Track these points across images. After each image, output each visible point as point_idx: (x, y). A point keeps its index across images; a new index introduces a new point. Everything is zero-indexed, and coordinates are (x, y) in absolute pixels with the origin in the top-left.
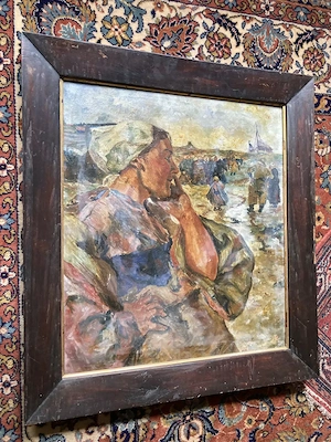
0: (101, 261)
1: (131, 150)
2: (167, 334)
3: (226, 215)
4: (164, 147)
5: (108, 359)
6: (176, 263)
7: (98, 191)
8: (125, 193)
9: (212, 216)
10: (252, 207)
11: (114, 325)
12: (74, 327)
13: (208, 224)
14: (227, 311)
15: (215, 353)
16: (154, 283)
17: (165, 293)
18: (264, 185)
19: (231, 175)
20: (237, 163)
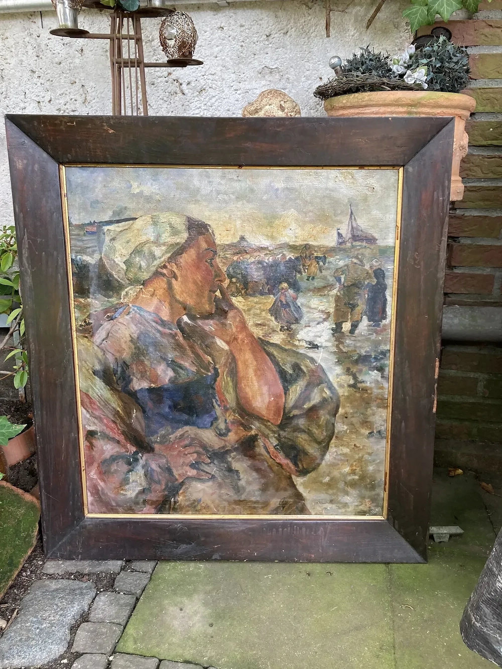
0: (123, 394)
1: (158, 252)
2: (210, 483)
3: (299, 337)
4: (204, 245)
5: (137, 503)
6: (223, 401)
7: (115, 308)
8: (151, 309)
9: (277, 339)
10: (339, 326)
11: (143, 467)
12: (96, 465)
13: (272, 350)
14: (296, 465)
15: (276, 511)
16: (193, 424)
17: (208, 436)
18: (360, 295)
19: (308, 280)
20: (318, 263)
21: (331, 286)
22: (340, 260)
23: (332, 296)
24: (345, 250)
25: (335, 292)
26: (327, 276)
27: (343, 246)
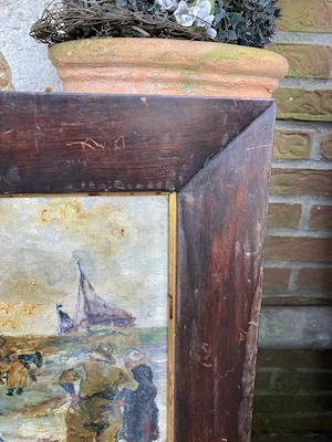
18: (110, 408)
19: (10, 394)
20: (26, 365)
21: (58, 400)
22: (69, 356)
23: (60, 415)
24: (76, 340)
25: (64, 408)
26: (46, 385)
27: (72, 334)
